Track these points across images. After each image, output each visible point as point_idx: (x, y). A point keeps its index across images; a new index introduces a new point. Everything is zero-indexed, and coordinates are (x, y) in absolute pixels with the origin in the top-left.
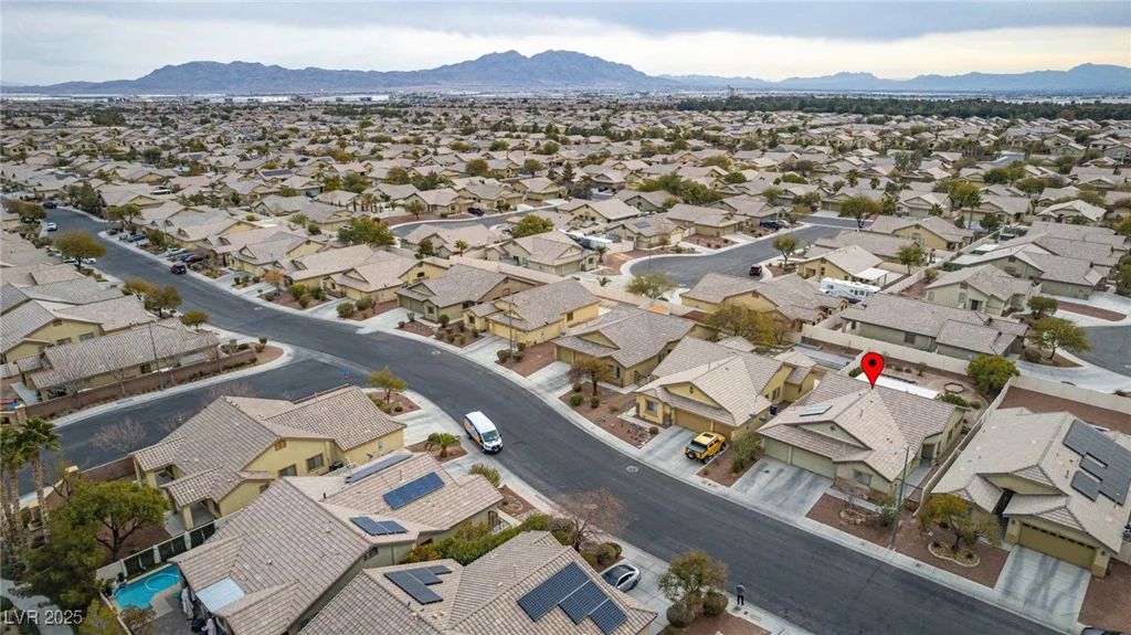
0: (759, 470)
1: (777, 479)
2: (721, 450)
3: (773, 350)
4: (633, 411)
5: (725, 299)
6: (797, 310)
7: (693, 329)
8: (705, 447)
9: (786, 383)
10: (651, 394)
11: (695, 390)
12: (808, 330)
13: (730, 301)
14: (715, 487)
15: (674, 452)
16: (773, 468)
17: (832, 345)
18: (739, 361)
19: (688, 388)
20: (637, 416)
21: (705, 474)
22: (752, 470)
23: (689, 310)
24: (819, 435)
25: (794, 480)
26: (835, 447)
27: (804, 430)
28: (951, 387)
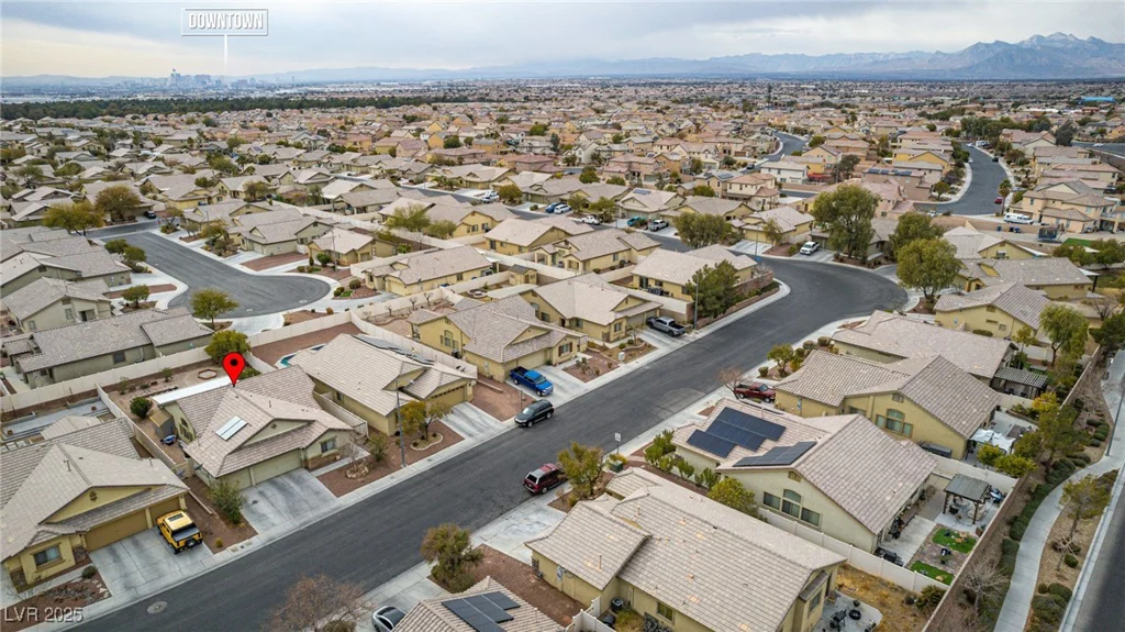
0: (247, 506)
1: (272, 499)
11: (98, 494)
14: (250, 544)
16: (252, 496)
19: (88, 499)
21: (220, 547)
24: (266, 440)
25: (282, 489)
27: (251, 446)
28: (203, 375)
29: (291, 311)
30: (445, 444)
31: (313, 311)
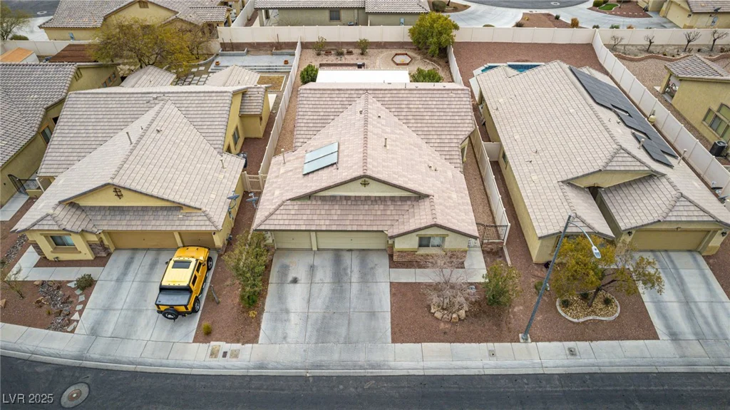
0: (282, 283)
1: (316, 288)
2: (209, 269)
3: (194, 70)
4: (30, 257)
5: (105, 19)
6: (201, 12)
7: (77, 76)
8: (187, 290)
9: (242, 117)
10: (48, 225)
11: (123, 192)
12: (225, 34)
13: (114, 20)
14: (235, 355)
15: (137, 310)
16: (298, 268)
17: (259, 44)
18: (170, 109)
19: (111, 192)
20: (44, 262)
21: (206, 334)
22: (272, 288)
23: (61, 45)
24: (347, 198)
25: (339, 277)
26: (378, 209)
27: (324, 199)
28: (399, 59)
29: (534, 11)
30: (618, 332)
31: (557, 18)
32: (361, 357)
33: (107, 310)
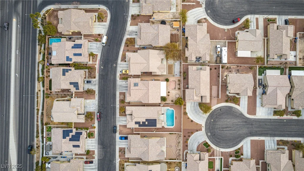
0: (126, 81)
14: (118, 78)
30: (120, 113)
32: (118, 89)
33: (123, 64)
